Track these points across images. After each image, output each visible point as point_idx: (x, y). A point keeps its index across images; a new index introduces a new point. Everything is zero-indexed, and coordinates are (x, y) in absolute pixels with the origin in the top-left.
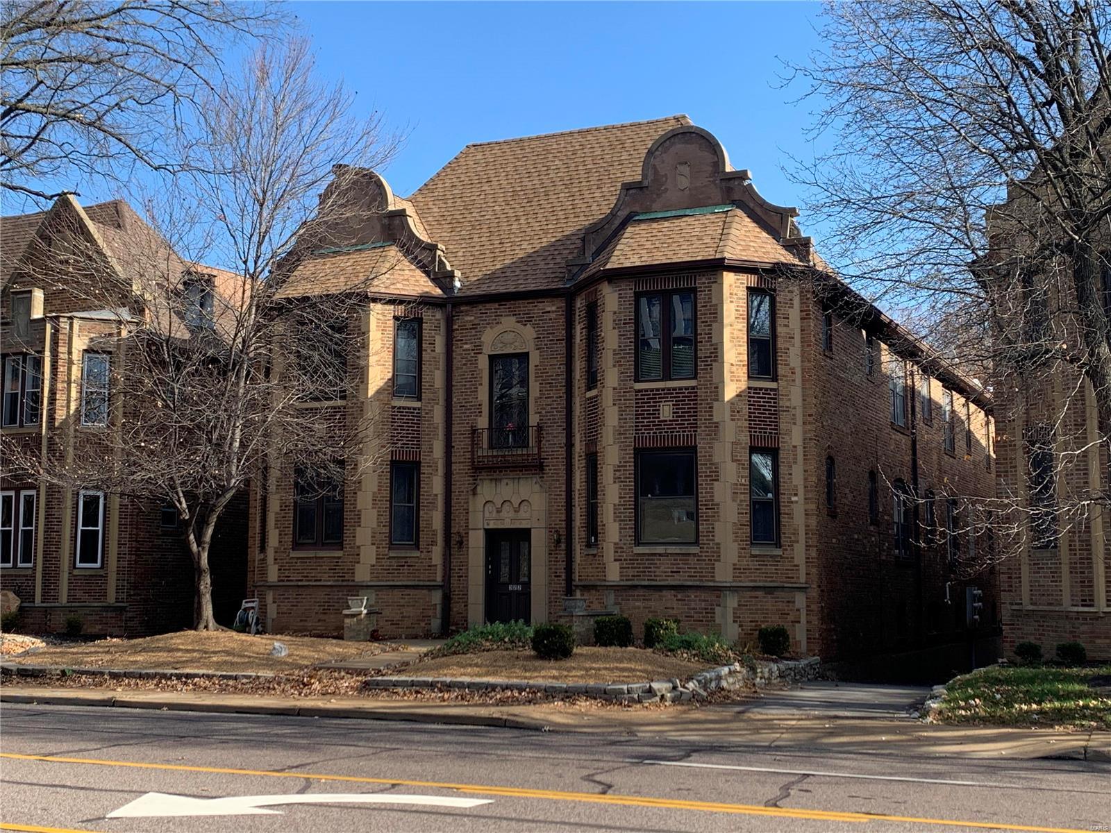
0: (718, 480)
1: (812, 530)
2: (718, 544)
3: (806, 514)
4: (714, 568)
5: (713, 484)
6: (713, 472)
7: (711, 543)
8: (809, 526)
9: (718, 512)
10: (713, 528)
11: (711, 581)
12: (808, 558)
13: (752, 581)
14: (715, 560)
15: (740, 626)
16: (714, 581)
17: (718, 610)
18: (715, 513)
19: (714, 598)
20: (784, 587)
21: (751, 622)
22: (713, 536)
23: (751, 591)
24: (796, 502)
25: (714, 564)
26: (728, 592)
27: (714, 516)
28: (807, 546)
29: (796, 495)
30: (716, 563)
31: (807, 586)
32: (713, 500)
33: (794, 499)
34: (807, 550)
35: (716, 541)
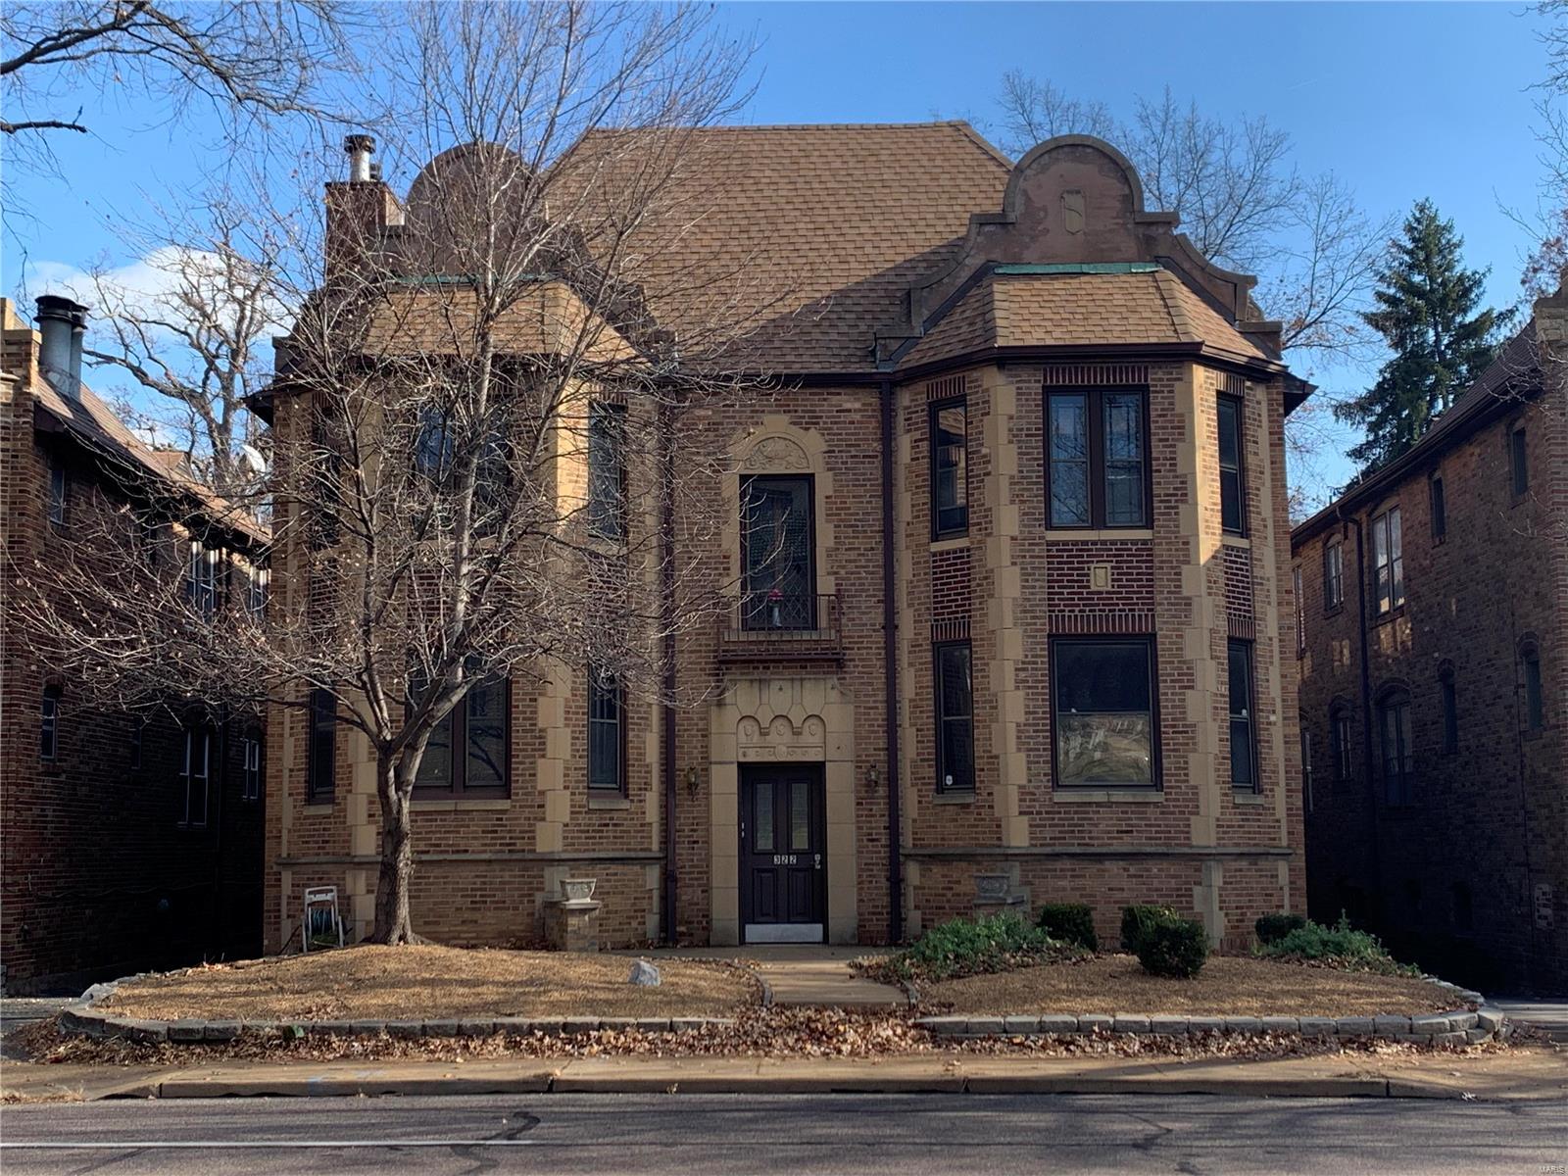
0: (1192, 688)
1: (1293, 766)
2: (1196, 787)
3: (1286, 743)
4: (1189, 826)
5: (1184, 694)
6: (1182, 674)
7: (1183, 785)
8: (1290, 760)
9: (1193, 738)
10: (1186, 763)
11: (1184, 845)
12: (1291, 809)
13: (1237, 845)
14: (1190, 813)
15: (1227, 915)
16: (1191, 847)
17: (1197, 890)
18: (1188, 738)
19: (1191, 872)
20: (1269, 854)
21: (1237, 908)
22: (1186, 775)
23: (1235, 860)
24: (1275, 724)
25: (1188, 819)
26: (1212, 863)
27: (1187, 744)
28: (1288, 791)
29: (1274, 712)
30: (1193, 818)
31: (1290, 851)
32: (1185, 719)
33: (1273, 718)
34: (1288, 797)
35: (1192, 783)
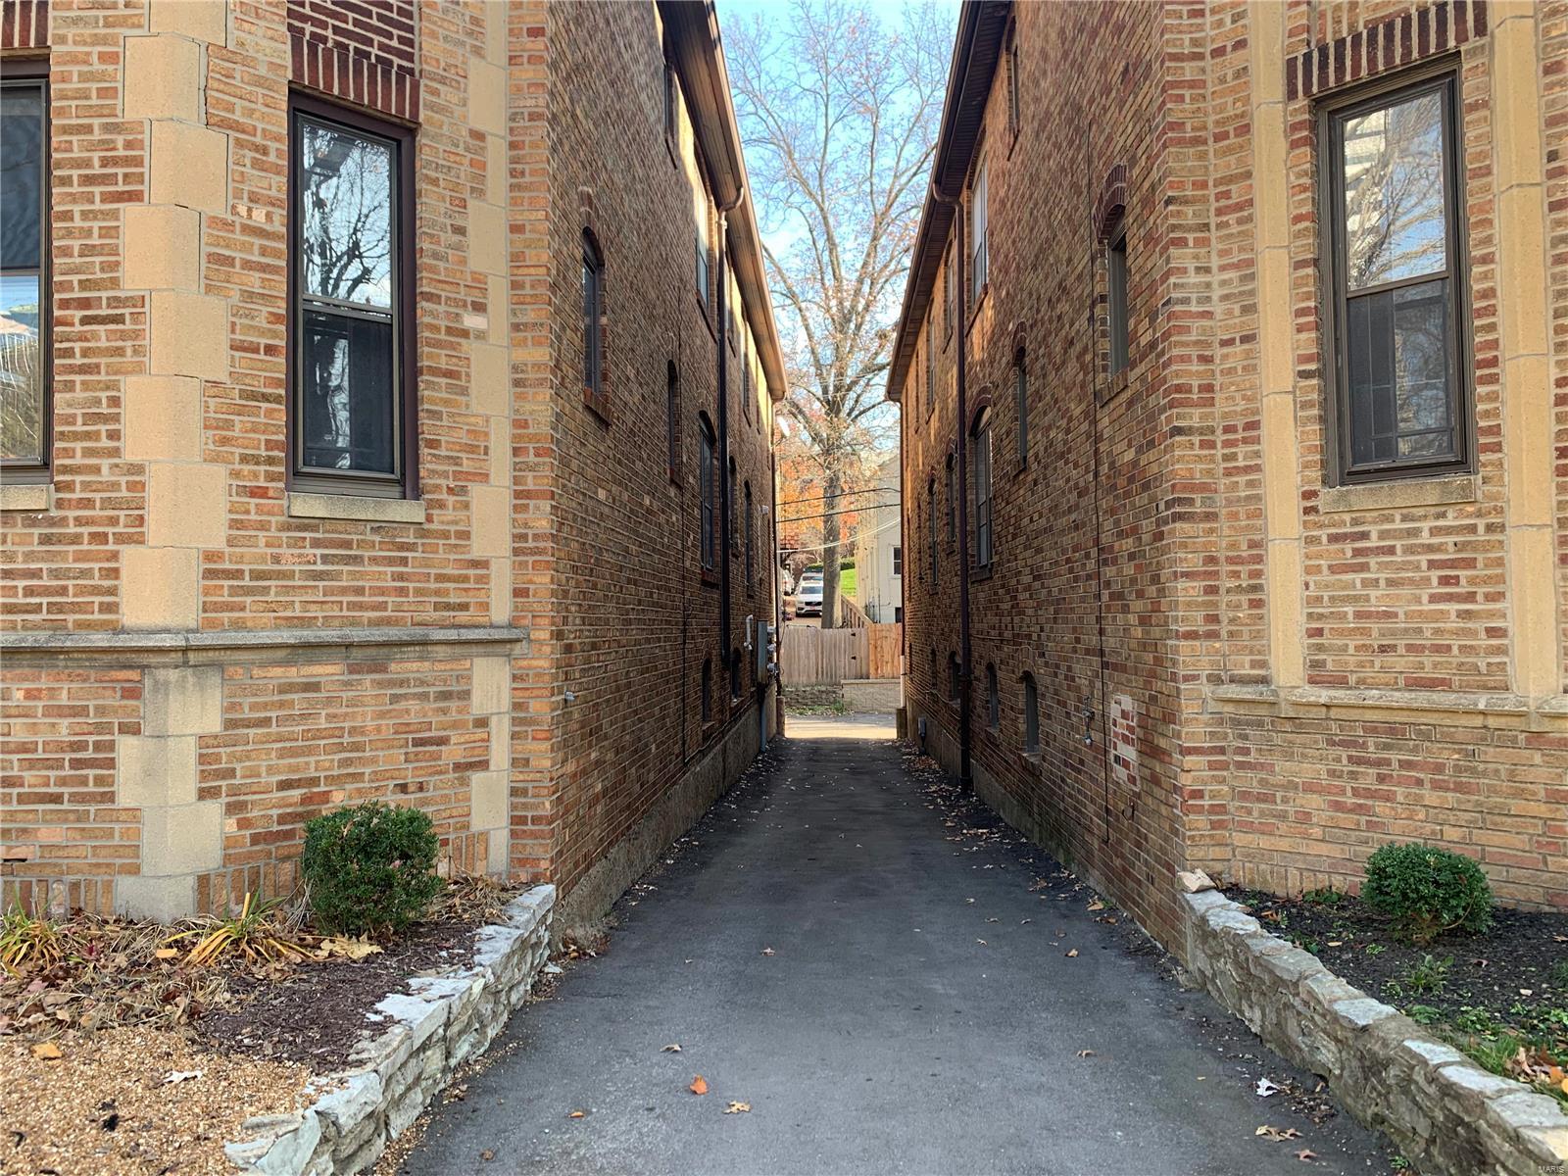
0: (134, 197)
1: (531, 438)
2: (137, 469)
3: (517, 383)
4: (114, 573)
5: (114, 215)
6: (115, 161)
7: (105, 464)
8: (524, 424)
9: (137, 334)
10: (115, 401)
11: (101, 626)
12: (523, 537)
13: (291, 622)
14: (121, 539)
15: (232, 809)
16: (118, 630)
17: (127, 748)
18: (123, 336)
19: (113, 700)
20: (424, 643)
22: (114, 435)
23: (286, 663)
24: (481, 335)
25: (114, 556)
26: (173, 675)
27: (119, 352)
28: (518, 495)
29: (479, 308)
30: (127, 551)
31: (514, 634)
32: (115, 283)
34: (516, 508)
35: (129, 457)
